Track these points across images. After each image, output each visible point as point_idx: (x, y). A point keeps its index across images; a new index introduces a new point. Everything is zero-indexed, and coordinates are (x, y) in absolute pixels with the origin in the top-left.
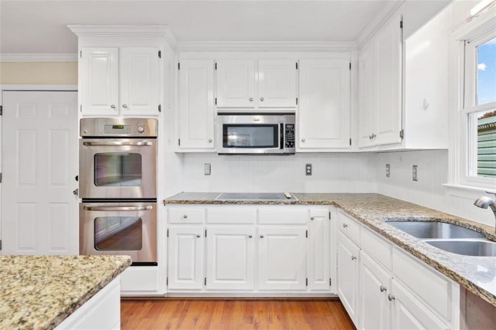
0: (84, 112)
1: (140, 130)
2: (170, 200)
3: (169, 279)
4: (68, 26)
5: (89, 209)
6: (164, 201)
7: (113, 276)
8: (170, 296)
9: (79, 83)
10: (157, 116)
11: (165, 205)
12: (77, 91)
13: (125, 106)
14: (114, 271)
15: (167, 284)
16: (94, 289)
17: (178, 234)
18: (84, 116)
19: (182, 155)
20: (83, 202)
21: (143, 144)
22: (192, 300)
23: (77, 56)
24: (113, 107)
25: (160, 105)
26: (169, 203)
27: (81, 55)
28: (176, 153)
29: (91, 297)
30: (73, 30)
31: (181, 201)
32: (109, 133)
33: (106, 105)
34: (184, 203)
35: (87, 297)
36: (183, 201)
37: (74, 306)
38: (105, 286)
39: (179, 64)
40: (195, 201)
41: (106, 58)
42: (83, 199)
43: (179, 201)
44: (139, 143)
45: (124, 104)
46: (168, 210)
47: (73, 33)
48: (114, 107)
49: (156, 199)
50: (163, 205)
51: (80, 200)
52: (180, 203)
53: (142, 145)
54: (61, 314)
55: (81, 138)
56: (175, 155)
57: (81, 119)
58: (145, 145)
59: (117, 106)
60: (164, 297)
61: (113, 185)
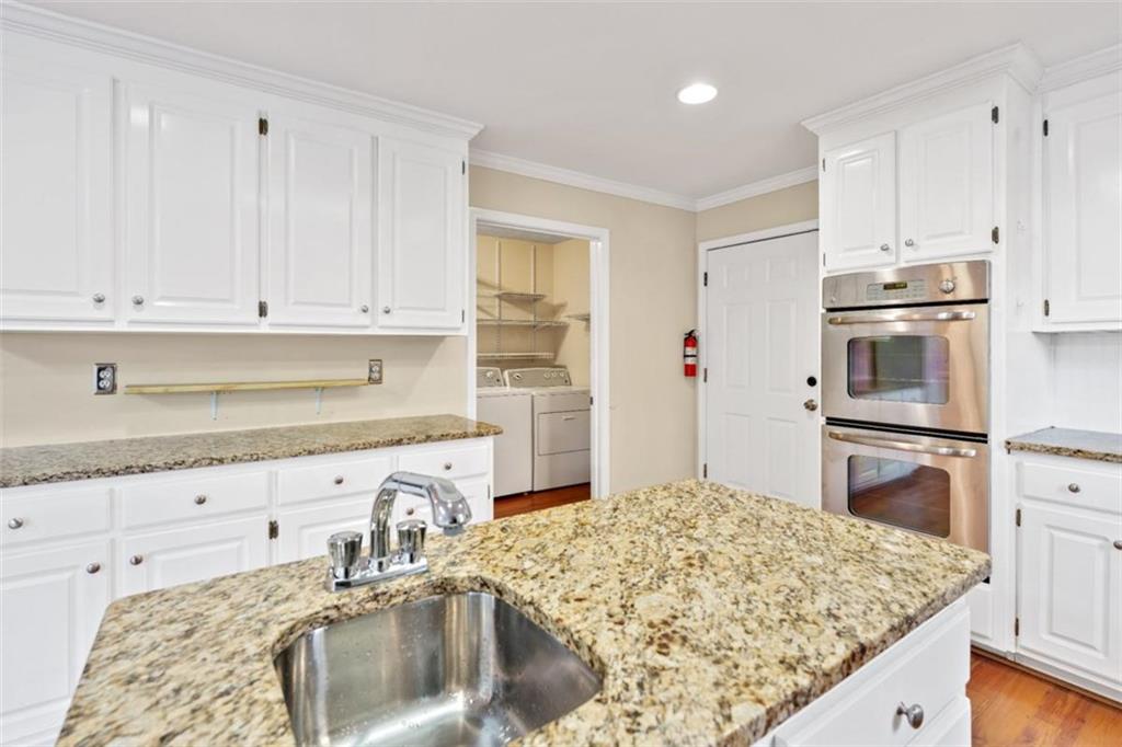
0: (829, 266)
1: (945, 288)
2: (1026, 441)
3: (1020, 623)
4: (803, 123)
5: (837, 437)
6: (1009, 443)
7: (964, 587)
8: (1023, 663)
9: (821, 215)
10: (989, 252)
11: (1009, 452)
12: (817, 230)
13: (910, 244)
14: (966, 576)
15: (1017, 634)
16: (936, 602)
17: (1049, 526)
18: (829, 272)
19: (1052, 339)
20: (828, 424)
21: (950, 316)
22: (1095, 701)
23: (817, 168)
24: (885, 249)
25: (997, 228)
26: (1022, 449)
27: (824, 166)
28: (1035, 333)
29: (931, 616)
30: (810, 129)
31: (1059, 449)
32: (876, 299)
33: (872, 247)
34: (1070, 456)
35: (927, 613)
36: (1068, 450)
37: (910, 622)
38: (951, 602)
39: (1046, 123)
40: (1107, 455)
41: (870, 160)
42: (828, 418)
43: (1052, 448)
44: (943, 316)
45: (907, 238)
46: (1018, 466)
47: (812, 133)
48: (887, 249)
49: (985, 436)
50: (1005, 451)
51: (823, 421)
52: (1056, 453)
53: (948, 320)
54: (893, 629)
55: (824, 311)
56: (1033, 339)
57: (824, 279)
58: (957, 318)
59: (892, 246)
60: (1005, 659)
61: (867, 396)
